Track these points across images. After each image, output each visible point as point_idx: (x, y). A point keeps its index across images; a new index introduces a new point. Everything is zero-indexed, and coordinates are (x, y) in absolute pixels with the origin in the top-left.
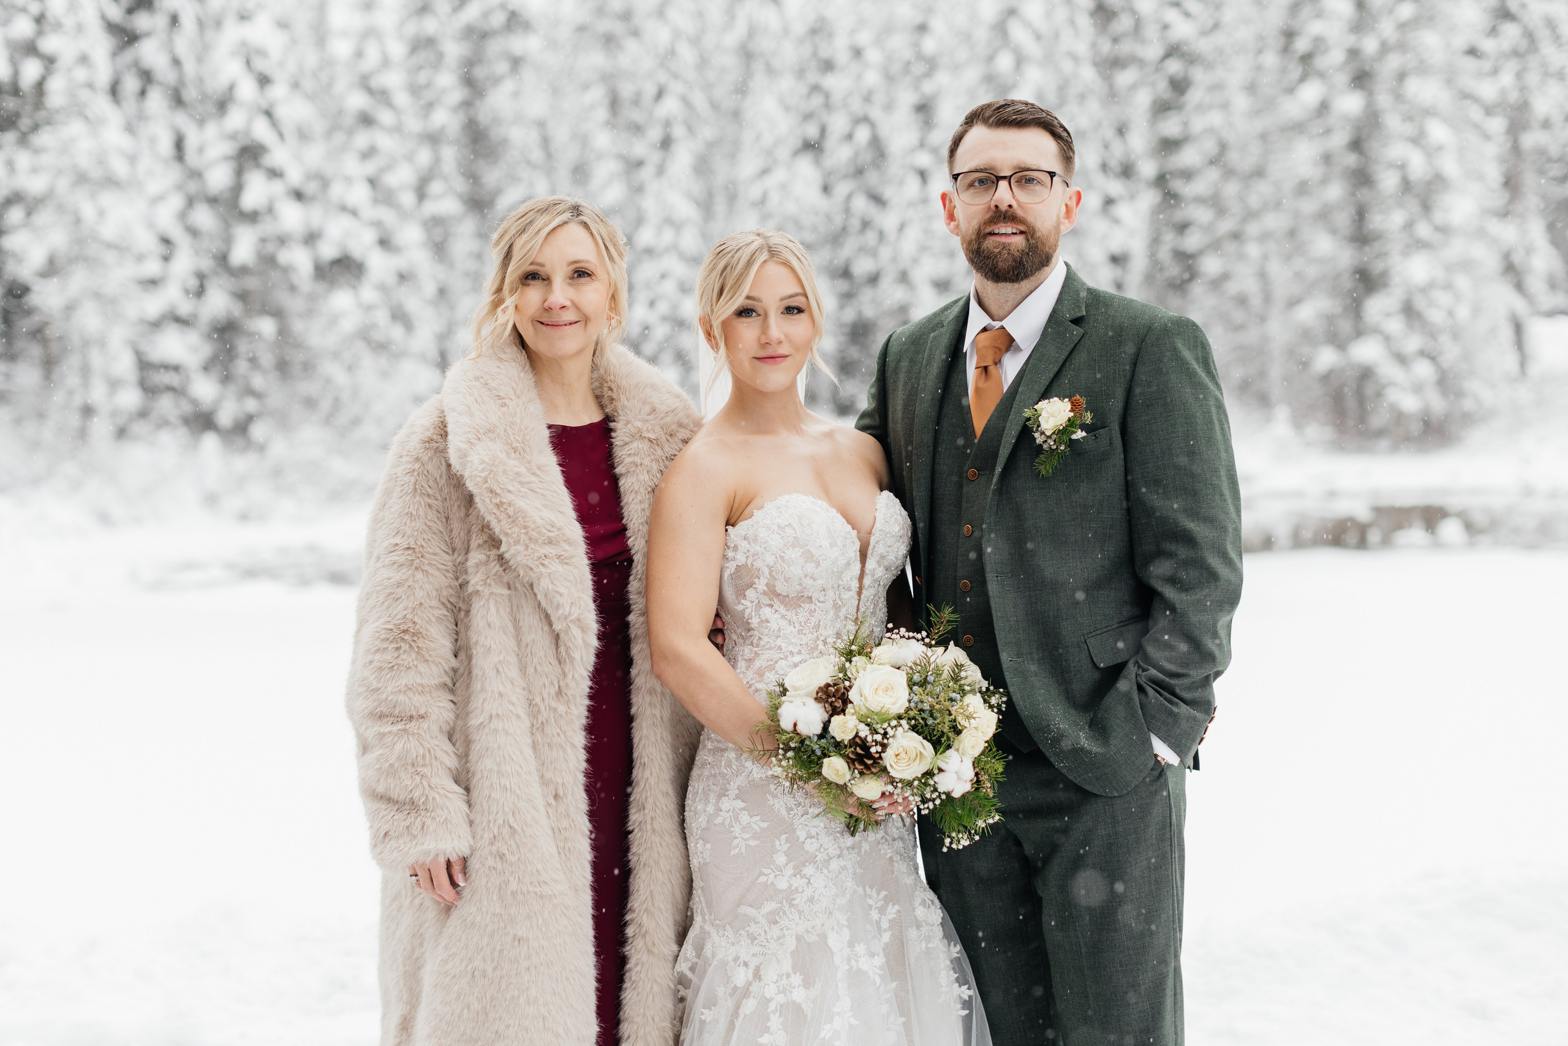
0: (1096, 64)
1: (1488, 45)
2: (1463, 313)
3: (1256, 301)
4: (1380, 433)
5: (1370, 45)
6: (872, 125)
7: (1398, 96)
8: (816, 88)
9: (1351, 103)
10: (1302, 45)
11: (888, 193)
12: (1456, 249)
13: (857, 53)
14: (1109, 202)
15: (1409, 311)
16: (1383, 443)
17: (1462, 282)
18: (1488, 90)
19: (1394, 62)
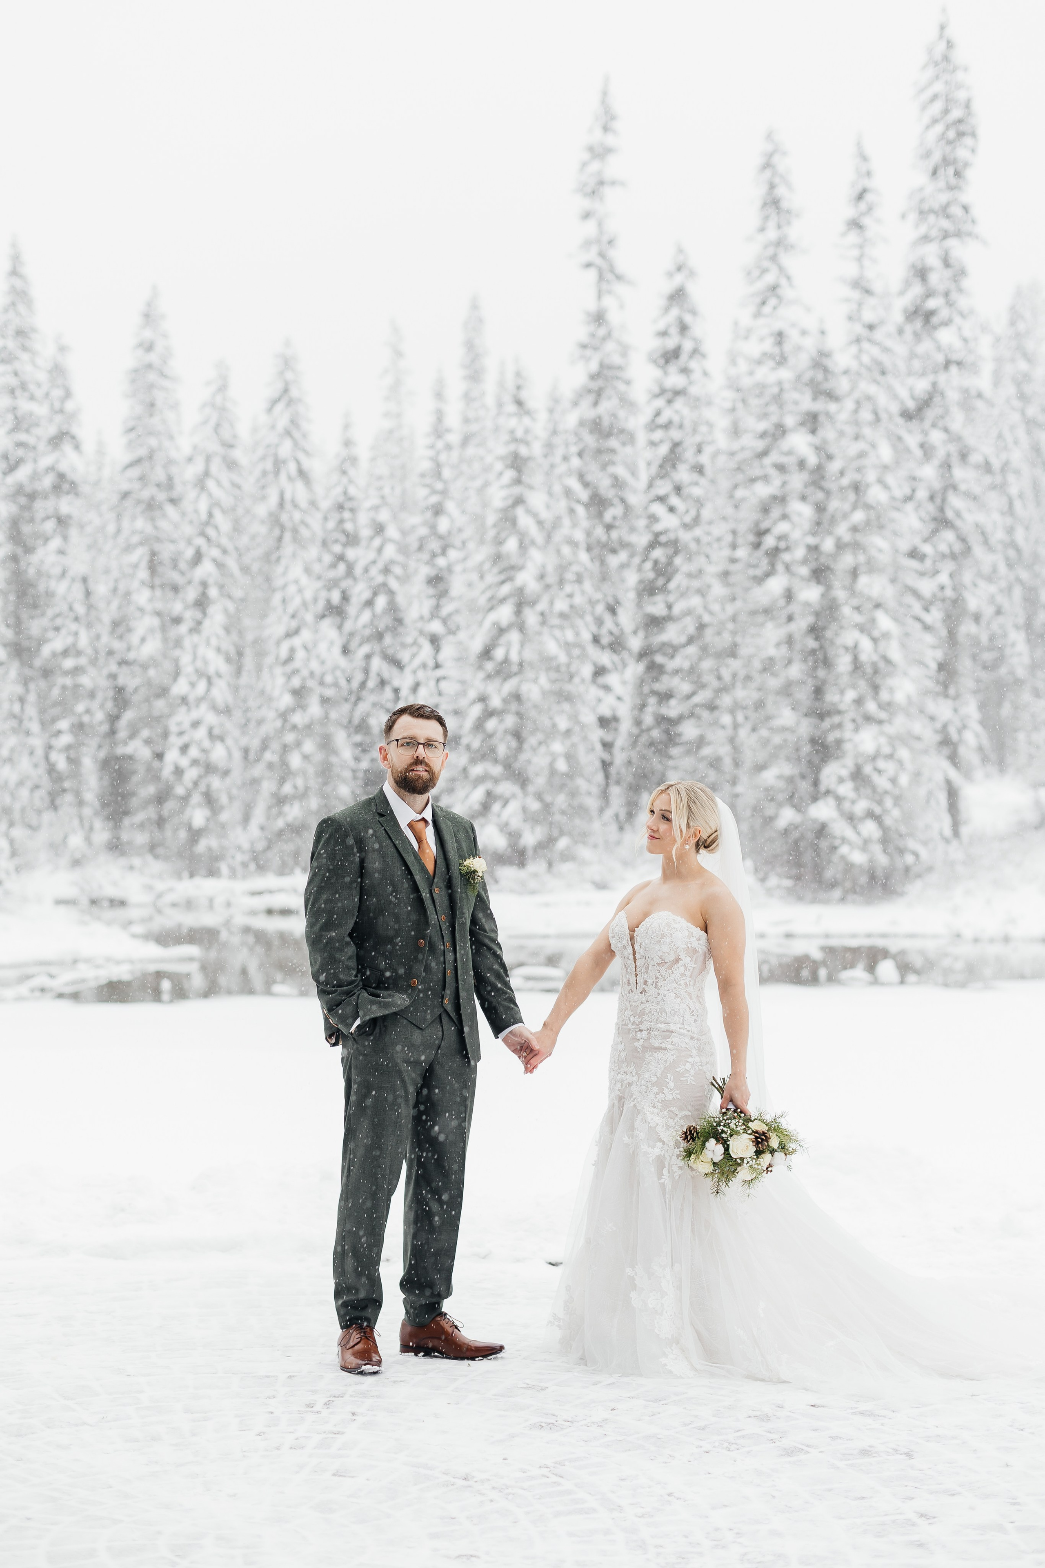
0: (589, 549)
1: (927, 549)
2: (904, 780)
3: (727, 762)
4: (833, 885)
5: (828, 545)
6: (391, 593)
7: (852, 590)
8: (341, 558)
9: (811, 594)
10: (769, 541)
11: (404, 656)
12: (899, 724)
13: (380, 529)
14: (600, 671)
15: (857, 775)
16: (837, 893)
17: (903, 753)
18: (927, 587)
19: (848, 560)
